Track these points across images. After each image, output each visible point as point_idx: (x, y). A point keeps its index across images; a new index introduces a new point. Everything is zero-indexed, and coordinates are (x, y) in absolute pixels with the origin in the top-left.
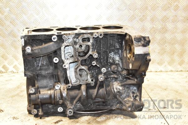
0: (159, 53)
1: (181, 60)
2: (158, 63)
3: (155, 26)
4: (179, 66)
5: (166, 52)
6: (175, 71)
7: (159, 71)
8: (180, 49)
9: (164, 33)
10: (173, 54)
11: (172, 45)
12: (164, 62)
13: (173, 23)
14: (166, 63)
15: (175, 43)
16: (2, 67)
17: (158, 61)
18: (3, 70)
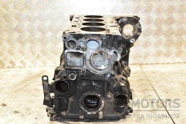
0: (165, 44)
2: (165, 55)
3: (160, 17)
5: (172, 43)
6: (183, 63)
7: (166, 63)
9: (170, 24)
10: (181, 45)
11: (179, 36)
12: (172, 54)
13: (180, 13)
14: (173, 55)
15: (182, 34)
16: (10, 62)
17: (165, 53)
18: (10, 65)
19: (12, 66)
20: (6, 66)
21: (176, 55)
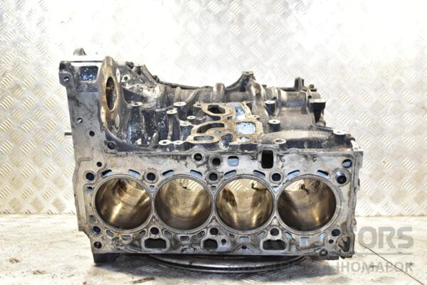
0: (370, 176)
1: (419, 191)
2: (371, 198)
3: (357, 121)
4: (416, 205)
5: (384, 174)
6: (408, 216)
7: (374, 214)
8: (415, 168)
9: (378, 135)
10: (401, 178)
11: (397, 159)
12: (384, 196)
13: (395, 116)
14: (387, 199)
15: (402, 156)
16: (53, 204)
17: (371, 194)
18: (54, 210)
19: (57, 212)
20: (45, 210)
21: (393, 200)
